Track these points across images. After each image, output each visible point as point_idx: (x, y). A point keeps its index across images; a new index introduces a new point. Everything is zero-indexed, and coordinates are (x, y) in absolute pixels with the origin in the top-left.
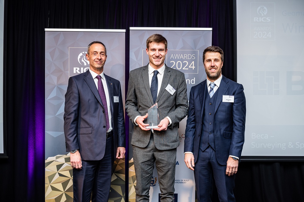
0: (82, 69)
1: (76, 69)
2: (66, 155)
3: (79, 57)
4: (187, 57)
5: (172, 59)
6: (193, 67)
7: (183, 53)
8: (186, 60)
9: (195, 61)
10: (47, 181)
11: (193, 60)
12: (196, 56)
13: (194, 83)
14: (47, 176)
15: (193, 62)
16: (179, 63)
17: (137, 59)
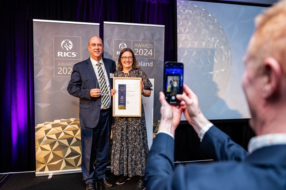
0: (65, 53)
1: (60, 53)
2: (53, 122)
3: (62, 44)
4: (147, 46)
5: (136, 48)
6: (151, 54)
7: (144, 43)
8: (146, 48)
9: (153, 49)
10: (37, 143)
11: (151, 49)
12: (153, 45)
13: (152, 66)
14: (37, 139)
15: (151, 50)
16: (141, 50)
17: (109, 46)
